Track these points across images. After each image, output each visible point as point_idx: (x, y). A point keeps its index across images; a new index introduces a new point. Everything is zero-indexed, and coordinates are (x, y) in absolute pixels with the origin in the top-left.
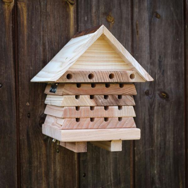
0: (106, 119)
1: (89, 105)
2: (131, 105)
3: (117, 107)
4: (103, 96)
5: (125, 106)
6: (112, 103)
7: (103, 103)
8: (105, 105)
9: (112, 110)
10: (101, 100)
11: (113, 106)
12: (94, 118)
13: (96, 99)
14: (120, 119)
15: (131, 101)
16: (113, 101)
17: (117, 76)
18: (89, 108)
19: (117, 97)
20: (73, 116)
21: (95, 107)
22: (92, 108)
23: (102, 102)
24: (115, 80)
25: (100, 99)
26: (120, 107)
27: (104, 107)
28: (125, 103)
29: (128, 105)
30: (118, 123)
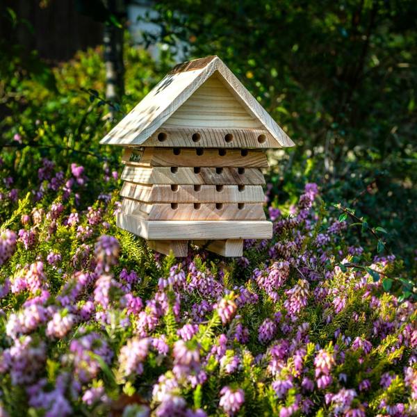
0: (218, 206)
1: (191, 182)
2: (259, 185)
3: (236, 187)
4: (215, 169)
5: (249, 185)
6: (229, 181)
7: (214, 180)
8: (218, 183)
9: (228, 191)
10: (212, 175)
11: (230, 184)
12: (200, 204)
13: (204, 173)
14: (240, 206)
15: (258, 178)
16: (230, 177)
17: (238, 138)
18: (192, 187)
19: (237, 170)
20: (166, 199)
21: (202, 187)
22: (197, 187)
23: (213, 178)
24: (234, 143)
25: (210, 173)
26: (241, 188)
27: (215, 186)
28: (250, 181)
29: (254, 185)
30: (237, 211)
